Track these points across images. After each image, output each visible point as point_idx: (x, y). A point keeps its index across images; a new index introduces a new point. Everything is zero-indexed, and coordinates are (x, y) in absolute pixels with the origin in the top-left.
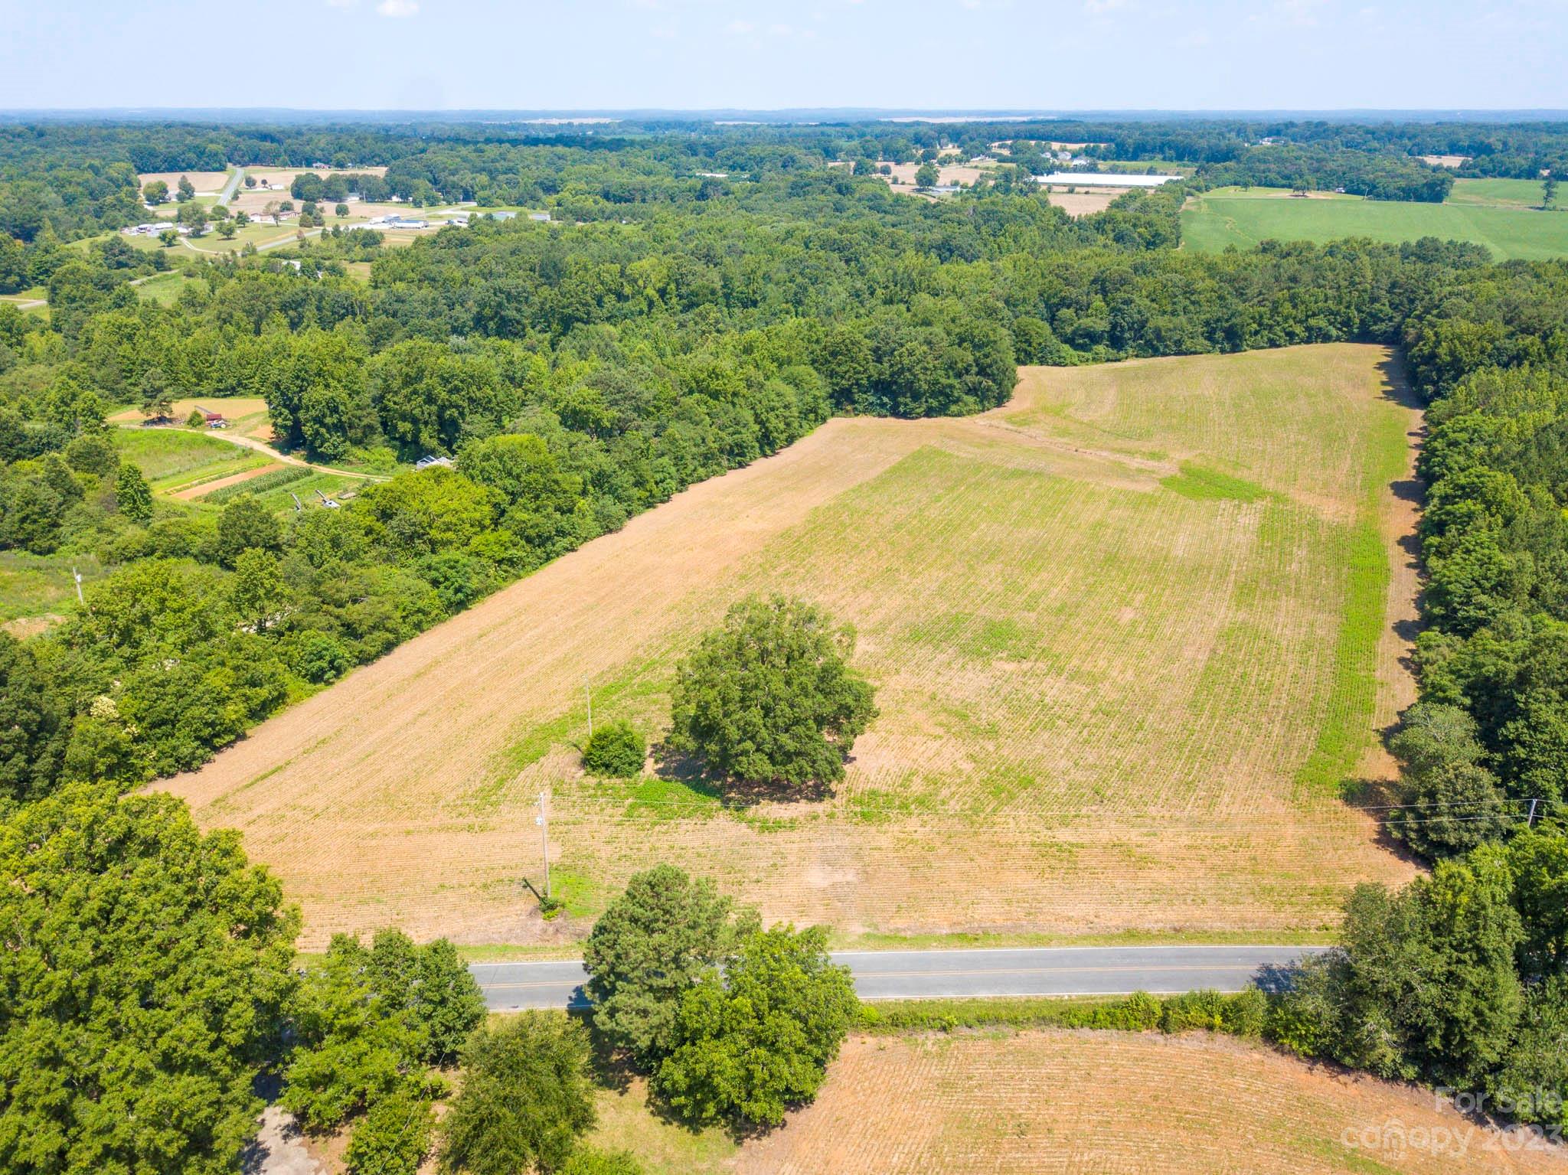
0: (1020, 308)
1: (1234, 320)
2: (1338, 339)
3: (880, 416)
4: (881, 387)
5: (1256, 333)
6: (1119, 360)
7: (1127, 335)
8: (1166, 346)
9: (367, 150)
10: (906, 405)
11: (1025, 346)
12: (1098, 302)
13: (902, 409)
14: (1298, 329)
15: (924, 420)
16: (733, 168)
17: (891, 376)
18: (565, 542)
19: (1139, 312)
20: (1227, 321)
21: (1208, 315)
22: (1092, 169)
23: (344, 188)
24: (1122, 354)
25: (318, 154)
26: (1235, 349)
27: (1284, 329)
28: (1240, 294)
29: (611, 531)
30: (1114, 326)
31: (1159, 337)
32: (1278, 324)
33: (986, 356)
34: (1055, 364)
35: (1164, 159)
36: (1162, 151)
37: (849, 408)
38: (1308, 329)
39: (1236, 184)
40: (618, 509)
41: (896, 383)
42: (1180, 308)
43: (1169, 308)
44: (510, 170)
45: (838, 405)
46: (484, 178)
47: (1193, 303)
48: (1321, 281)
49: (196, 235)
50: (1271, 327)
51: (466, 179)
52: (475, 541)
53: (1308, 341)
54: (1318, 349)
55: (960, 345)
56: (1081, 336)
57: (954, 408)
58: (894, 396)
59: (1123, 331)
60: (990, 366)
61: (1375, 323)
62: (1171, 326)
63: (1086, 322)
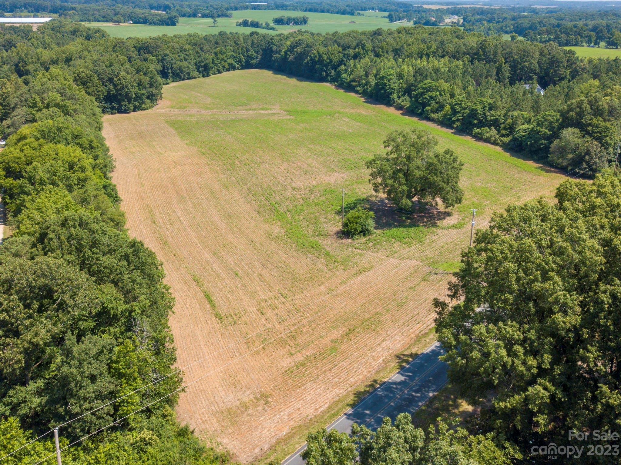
1: (205, 62)
4: (110, 97)
5: (213, 67)
8: (184, 75)
10: (125, 105)
12: (151, 57)
13: (123, 108)
14: (226, 65)
15: (134, 113)
17: (117, 91)
19: (172, 60)
20: (202, 62)
21: (195, 60)
26: (208, 75)
27: (221, 65)
30: (164, 67)
31: (180, 71)
38: (229, 64)
41: (120, 94)
42: (182, 58)
47: (187, 55)
50: (217, 64)
53: (229, 70)
54: (232, 72)
57: (143, 106)
58: (118, 102)
59: (168, 69)
61: (252, 60)
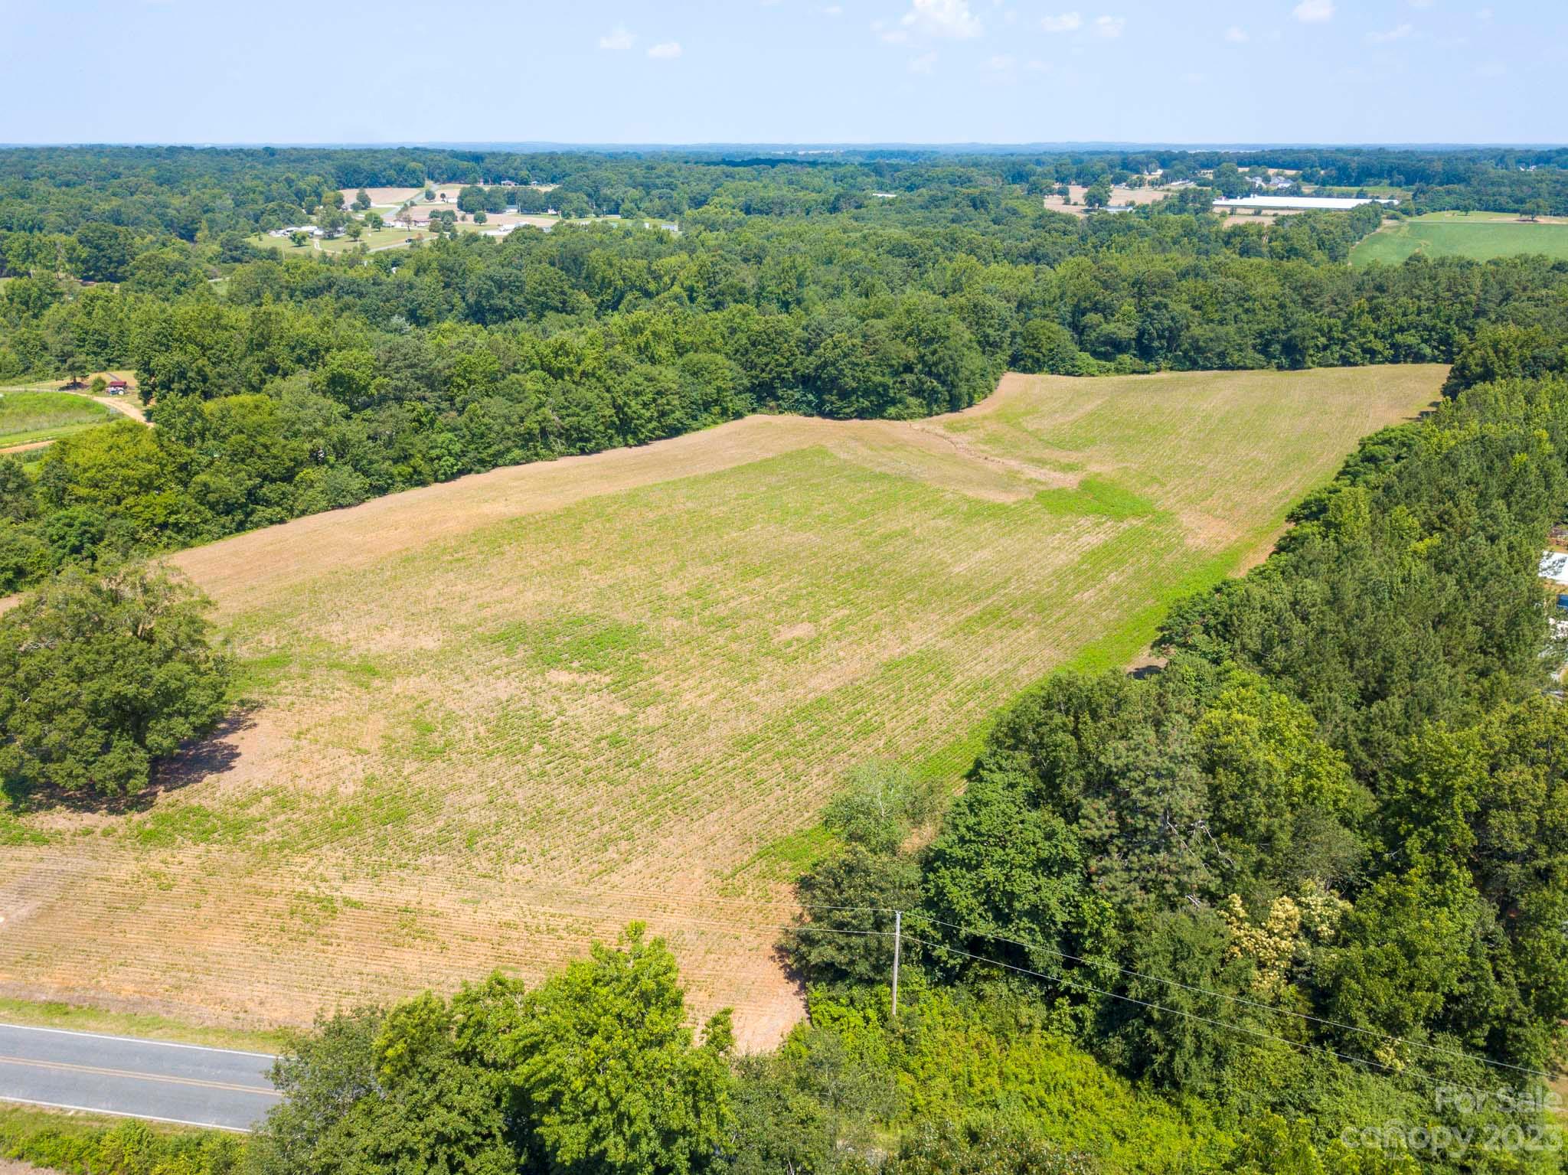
0: (1037, 311)
1: (1293, 332)
2: (1434, 360)
3: (806, 415)
4: (806, 381)
5: (1325, 348)
6: (1148, 373)
7: (1156, 344)
8: (1207, 359)
9: (558, 170)
10: (832, 403)
11: (1032, 351)
12: (1128, 306)
13: (827, 408)
14: (1378, 345)
15: (856, 423)
16: (910, 189)
17: (816, 370)
18: (269, 512)
19: (1173, 318)
20: (1284, 332)
21: (1262, 326)
22: (1295, 192)
23: (502, 201)
24: (1152, 366)
25: (511, 172)
26: (1296, 365)
27: (1361, 346)
28: (1307, 303)
29: (341, 506)
30: (1142, 333)
31: (1198, 350)
32: (1354, 339)
33: (934, 353)
34: (1068, 374)
35: (1391, 184)
36: (1390, 175)
37: (773, 404)
38: (1394, 346)
39: (1457, 208)
40: (357, 483)
41: (819, 377)
42: (1229, 316)
43: (1217, 317)
44: (669, 185)
45: (760, 400)
46: (635, 193)
47: (1247, 311)
48: (1417, 292)
49: (330, 237)
50: (1344, 343)
51: (616, 193)
52: (130, 501)
53: (1395, 360)
54: (1406, 368)
55: (904, 340)
56: (1104, 344)
57: (892, 410)
58: (819, 392)
59: (1151, 340)
60: (936, 364)
62: (1212, 335)
63: (1109, 328)
